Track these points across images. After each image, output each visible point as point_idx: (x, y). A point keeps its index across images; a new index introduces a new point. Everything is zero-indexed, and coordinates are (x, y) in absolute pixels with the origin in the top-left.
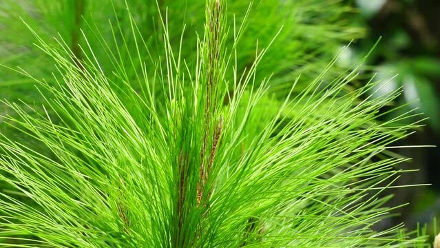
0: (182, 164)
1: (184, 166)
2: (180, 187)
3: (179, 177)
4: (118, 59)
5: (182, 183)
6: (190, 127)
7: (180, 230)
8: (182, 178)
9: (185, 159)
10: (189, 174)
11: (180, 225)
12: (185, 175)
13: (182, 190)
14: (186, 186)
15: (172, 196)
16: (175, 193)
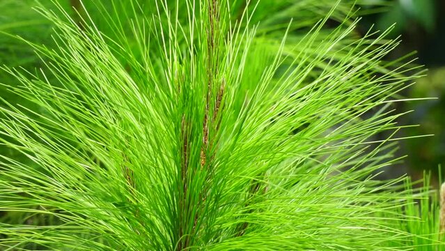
0: (185, 130)
1: (187, 131)
2: (183, 152)
3: (182, 142)
4: (117, 23)
5: (185, 148)
6: (191, 94)
7: (185, 195)
8: (185, 143)
9: (187, 124)
10: (191, 139)
11: (185, 190)
12: (188, 140)
13: (185, 155)
14: (189, 151)
15: (176, 162)
16: (178, 157)
